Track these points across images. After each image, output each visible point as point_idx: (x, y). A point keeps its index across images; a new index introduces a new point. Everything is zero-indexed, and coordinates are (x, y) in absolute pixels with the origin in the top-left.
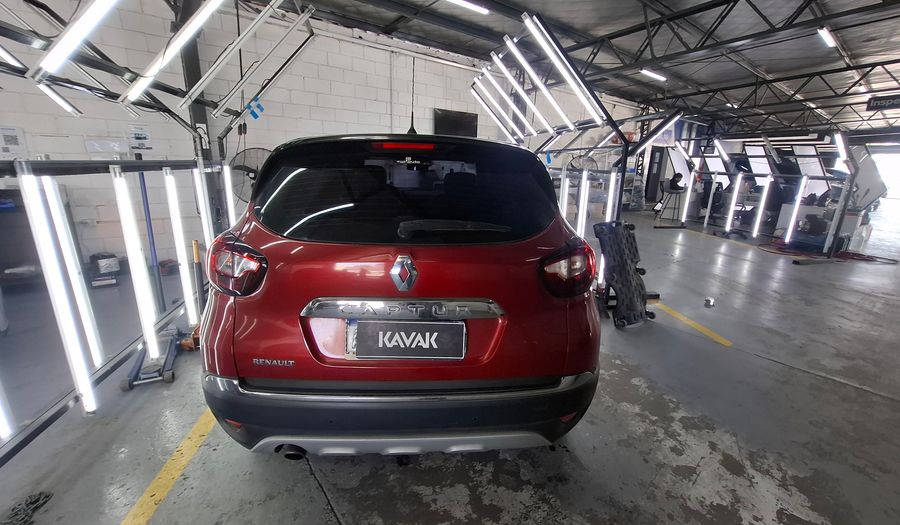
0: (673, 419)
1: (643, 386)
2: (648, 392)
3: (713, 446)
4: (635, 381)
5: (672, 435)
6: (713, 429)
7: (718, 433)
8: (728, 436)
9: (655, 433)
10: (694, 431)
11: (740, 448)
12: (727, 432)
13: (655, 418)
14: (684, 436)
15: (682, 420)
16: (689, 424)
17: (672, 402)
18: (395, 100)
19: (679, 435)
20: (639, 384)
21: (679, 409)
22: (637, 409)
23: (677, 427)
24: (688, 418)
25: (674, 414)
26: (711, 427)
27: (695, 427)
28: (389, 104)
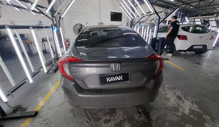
3: (175, 93)
11: (182, 94)
12: (179, 90)
14: (168, 91)
16: (169, 88)
18: (101, 10)
21: (167, 84)
23: (166, 89)
25: (166, 86)
26: (175, 89)
27: (171, 89)
28: (99, 11)
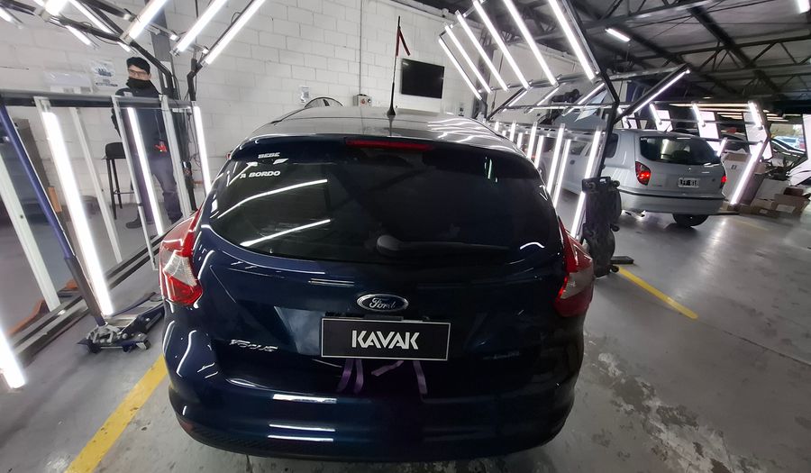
0: (649, 409)
1: (613, 365)
2: (618, 373)
3: (699, 448)
4: (603, 358)
5: (651, 431)
6: (695, 425)
7: (702, 430)
8: (712, 436)
10: (675, 427)
11: (728, 451)
12: (711, 430)
17: (645, 386)
18: (364, 47)
19: (660, 431)
20: (608, 361)
21: (654, 396)
22: (610, 394)
23: (655, 420)
24: (666, 409)
25: (650, 403)
26: (692, 422)
27: (676, 421)
28: (358, 52)
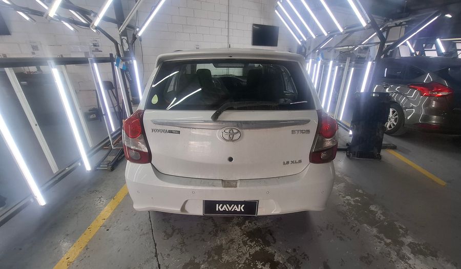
0: (402, 244)
2: (382, 218)
4: (373, 208)
5: (403, 258)
6: (436, 256)
9: (389, 254)
10: (421, 257)
12: (448, 261)
13: (389, 241)
14: (413, 261)
15: (409, 245)
16: (416, 250)
18: (230, 19)
19: (409, 259)
20: (376, 210)
21: (407, 235)
22: (375, 231)
23: (406, 251)
24: (415, 244)
25: (403, 239)
26: (434, 254)
27: (421, 252)
28: (227, 22)
